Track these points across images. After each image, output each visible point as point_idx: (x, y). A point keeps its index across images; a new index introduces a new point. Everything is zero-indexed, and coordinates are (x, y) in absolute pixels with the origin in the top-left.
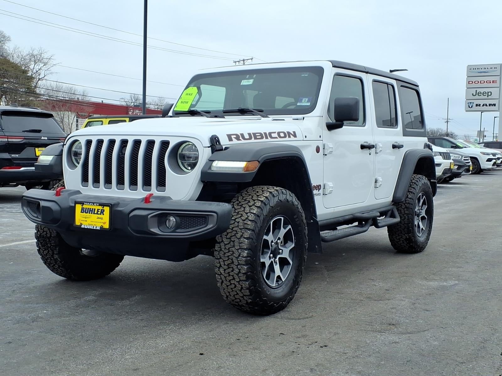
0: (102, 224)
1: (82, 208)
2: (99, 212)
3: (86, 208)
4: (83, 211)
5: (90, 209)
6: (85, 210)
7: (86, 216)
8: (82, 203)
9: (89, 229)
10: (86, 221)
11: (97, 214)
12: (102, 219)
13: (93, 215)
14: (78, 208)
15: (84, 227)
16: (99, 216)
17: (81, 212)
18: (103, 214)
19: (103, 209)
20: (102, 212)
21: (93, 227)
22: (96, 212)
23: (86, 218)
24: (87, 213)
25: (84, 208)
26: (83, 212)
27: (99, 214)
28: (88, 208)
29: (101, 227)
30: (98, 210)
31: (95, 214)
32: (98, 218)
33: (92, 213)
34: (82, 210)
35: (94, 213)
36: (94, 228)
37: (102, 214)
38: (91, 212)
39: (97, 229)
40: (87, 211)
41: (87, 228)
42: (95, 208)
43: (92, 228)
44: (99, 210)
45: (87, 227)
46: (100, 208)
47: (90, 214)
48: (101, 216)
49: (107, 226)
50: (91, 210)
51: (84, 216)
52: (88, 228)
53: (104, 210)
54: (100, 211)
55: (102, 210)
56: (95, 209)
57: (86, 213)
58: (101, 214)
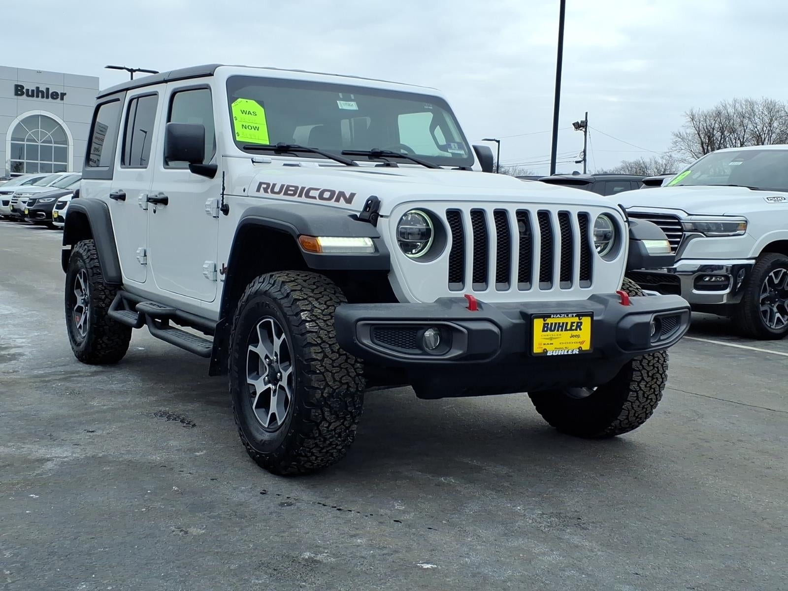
0: (579, 345)
1: (544, 324)
2: (574, 326)
4: (546, 328)
5: (559, 323)
6: (549, 326)
7: (551, 336)
9: (561, 355)
10: (552, 344)
11: (571, 329)
12: (578, 336)
13: (564, 332)
15: (551, 354)
16: (574, 333)
17: (543, 331)
18: (580, 329)
19: (581, 321)
20: (579, 326)
21: (568, 352)
22: (568, 328)
23: (551, 339)
24: (554, 331)
25: (548, 324)
26: (547, 331)
27: (573, 330)
28: (556, 324)
30: (572, 323)
31: (568, 330)
32: (572, 336)
33: (562, 330)
34: (544, 327)
35: (566, 330)
36: (569, 353)
37: (578, 329)
38: (560, 328)
39: (574, 353)
40: (553, 329)
41: (558, 355)
42: (567, 321)
44: (574, 324)
45: (556, 354)
46: (576, 320)
47: (560, 332)
48: (578, 332)
50: (561, 325)
51: (549, 337)
52: (559, 354)
54: (575, 324)
55: (578, 323)
56: (567, 323)
57: (551, 331)
58: (576, 330)
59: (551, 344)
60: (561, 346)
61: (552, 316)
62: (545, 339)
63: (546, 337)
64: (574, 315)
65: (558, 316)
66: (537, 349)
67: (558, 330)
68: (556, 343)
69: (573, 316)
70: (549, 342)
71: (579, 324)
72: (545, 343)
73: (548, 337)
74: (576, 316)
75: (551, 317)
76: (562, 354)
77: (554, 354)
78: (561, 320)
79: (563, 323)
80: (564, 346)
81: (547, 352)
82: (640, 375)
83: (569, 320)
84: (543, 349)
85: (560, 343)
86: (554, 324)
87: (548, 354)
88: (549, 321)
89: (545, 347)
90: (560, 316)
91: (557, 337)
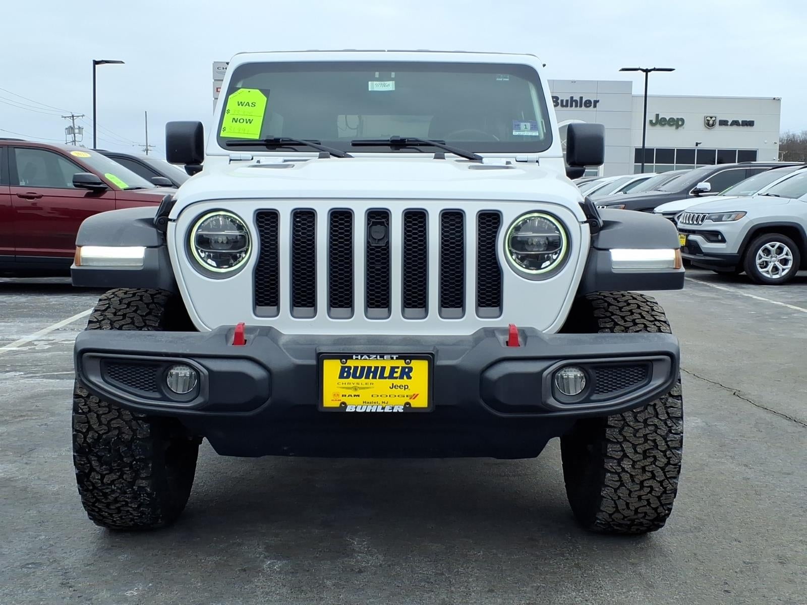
0: (407, 400)
1: (343, 369)
2: (397, 372)
3: (356, 368)
4: (345, 373)
5: (370, 368)
6: (352, 371)
7: (355, 385)
8: (344, 356)
9: (371, 413)
10: (359, 396)
11: (391, 376)
12: (406, 387)
14: (331, 368)
15: (353, 410)
16: (398, 382)
17: (341, 377)
18: (409, 377)
20: (406, 373)
21: (383, 408)
22: (387, 374)
24: (360, 377)
25: (350, 368)
26: (348, 377)
27: (396, 378)
28: (363, 368)
29: (405, 406)
30: (393, 370)
31: (386, 378)
32: (393, 387)
33: (375, 377)
35: (382, 377)
36: (387, 410)
38: (371, 374)
40: (358, 375)
41: (365, 412)
43: (378, 411)
44: (396, 370)
45: (363, 410)
46: (401, 363)
47: (371, 380)
48: (405, 381)
49: (421, 402)
51: (352, 385)
52: (368, 410)
53: (411, 369)
54: (399, 370)
55: (404, 368)
56: (383, 368)
57: (355, 377)
58: (401, 377)
59: (354, 396)
60: (375, 399)
61: (354, 357)
62: (343, 388)
63: (347, 386)
64: (395, 357)
65: (365, 357)
66: (330, 401)
67: (367, 377)
68: (365, 395)
69: (392, 358)
70: (353, 393)
71: (407, 370)
72: (344, 394)
73: (349, 386)
74: (397, 358)
75: (352, 358)
76: (374, 410)
77: (358, 410)
78: (373, 363)
79: (376, 368)
80: (380, 400)
81: (346, 407)
82: (620, 449)
83: (388, 364)
84: (342, 401)
85: (372, 396)
86: (360, 368)
87: (347, 410)
88: (351, 363)
89: (344, 399)
90: (369, 357)
91: (365, 386)
